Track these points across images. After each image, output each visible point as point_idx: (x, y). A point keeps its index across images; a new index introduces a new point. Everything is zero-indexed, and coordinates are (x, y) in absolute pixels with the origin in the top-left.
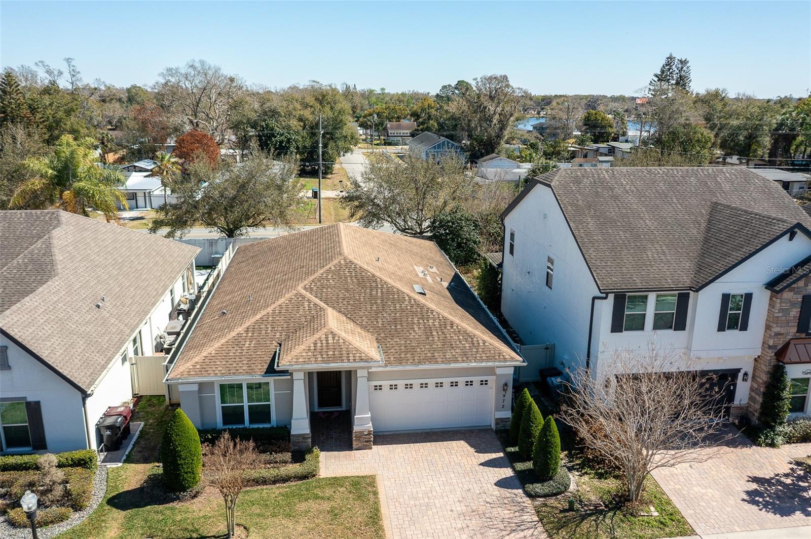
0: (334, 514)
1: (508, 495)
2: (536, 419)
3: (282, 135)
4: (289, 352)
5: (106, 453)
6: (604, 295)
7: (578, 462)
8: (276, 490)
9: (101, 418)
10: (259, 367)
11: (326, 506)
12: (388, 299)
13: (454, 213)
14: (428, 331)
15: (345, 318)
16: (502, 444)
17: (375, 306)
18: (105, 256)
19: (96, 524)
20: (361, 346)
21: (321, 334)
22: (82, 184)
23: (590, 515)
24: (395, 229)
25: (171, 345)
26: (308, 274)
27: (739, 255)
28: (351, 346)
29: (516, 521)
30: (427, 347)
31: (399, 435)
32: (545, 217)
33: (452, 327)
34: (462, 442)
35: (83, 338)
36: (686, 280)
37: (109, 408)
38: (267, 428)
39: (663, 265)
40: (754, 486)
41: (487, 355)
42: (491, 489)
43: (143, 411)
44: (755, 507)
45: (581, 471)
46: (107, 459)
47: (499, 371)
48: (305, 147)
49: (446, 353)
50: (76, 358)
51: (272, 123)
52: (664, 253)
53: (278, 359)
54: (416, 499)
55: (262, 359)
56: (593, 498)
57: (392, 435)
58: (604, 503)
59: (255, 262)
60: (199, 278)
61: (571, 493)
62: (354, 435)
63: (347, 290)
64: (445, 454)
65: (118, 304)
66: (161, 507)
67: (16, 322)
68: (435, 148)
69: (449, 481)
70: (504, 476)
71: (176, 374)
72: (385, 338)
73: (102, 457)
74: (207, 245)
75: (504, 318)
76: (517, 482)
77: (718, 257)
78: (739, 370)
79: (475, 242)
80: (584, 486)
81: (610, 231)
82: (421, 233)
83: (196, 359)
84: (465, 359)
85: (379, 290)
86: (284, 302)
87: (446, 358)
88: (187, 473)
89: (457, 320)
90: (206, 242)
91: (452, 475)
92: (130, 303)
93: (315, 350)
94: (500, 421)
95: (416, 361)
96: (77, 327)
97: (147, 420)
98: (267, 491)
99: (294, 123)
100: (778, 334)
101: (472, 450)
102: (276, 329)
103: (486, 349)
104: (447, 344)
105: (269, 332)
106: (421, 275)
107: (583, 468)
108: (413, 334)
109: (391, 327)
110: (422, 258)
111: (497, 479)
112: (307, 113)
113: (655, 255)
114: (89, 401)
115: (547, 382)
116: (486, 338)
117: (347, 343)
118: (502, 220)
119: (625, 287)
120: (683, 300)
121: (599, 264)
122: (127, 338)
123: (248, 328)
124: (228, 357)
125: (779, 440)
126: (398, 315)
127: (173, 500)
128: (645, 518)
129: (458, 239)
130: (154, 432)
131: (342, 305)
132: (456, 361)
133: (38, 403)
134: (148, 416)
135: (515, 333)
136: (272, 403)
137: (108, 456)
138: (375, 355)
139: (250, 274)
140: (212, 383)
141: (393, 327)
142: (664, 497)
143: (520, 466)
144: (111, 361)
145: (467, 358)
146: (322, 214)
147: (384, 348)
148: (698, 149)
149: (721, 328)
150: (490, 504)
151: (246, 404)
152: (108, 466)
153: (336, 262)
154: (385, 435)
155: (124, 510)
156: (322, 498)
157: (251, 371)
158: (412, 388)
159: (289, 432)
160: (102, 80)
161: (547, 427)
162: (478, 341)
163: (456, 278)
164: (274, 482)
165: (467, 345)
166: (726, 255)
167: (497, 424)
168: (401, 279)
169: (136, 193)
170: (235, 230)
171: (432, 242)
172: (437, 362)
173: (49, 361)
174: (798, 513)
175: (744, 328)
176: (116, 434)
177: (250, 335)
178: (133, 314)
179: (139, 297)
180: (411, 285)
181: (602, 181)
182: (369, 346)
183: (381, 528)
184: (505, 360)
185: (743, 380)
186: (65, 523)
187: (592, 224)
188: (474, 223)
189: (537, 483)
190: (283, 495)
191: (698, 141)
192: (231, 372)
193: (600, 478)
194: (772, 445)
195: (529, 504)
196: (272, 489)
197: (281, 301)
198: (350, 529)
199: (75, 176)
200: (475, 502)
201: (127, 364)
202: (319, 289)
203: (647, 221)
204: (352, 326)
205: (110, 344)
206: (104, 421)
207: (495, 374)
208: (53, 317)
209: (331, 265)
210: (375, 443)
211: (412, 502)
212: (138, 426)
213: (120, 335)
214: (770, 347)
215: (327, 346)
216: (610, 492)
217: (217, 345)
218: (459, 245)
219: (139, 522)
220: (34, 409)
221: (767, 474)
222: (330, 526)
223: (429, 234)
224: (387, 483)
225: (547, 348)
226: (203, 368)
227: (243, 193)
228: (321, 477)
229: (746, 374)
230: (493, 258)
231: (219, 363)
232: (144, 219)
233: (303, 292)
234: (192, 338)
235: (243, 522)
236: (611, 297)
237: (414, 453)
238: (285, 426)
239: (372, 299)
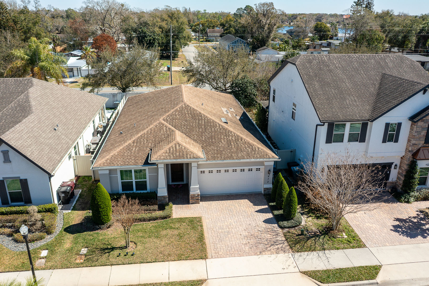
0: (180, 236)
1: (270, 227)
2: (285, 188)
3: (150, 36)
4: (156, 153)
5: (62, 205)
6: (322, 124)
7: (306, 210)
8: (150, 224)
9: (59, 188)
10: (141, 161)
11: (176, 232)
12: (208, 126)
13: (243, 79)
14: (229, 143)
15: (185, 136)
16: (267, 201)
17: (201, 129)
18: (58, 103)
19: (59, 241)
20: (194, 150)
21: (172, 144)
22: (43, 64)
23: (312, 237)
24: (212, 88)
25: (94, 149)
26: (165, 112)
27: (396, 102)
28: (188, 151)
29: (274, 240)
30: (228, 151)
31: (214, 196)
32: (292, 81)
33: (241, 140)
34: (246, 200)
35: (48, 146)
36: (367, 116)
37: (63, 182)
38: (145, 193)
39: (354, 107)
40: (397, 223)
41: (260, 155)
42: (261, 224)
43: (80, 184)
44: (397, 234)
45: (308, 215)
46: (63, 208)
47: (266, 164)
48: (163, 43)
49: (238, 154)
50: (45, 157)
51: (145, 29)
52: (355, 101)
53: (150, 157)
54: (222, 229)
55: (142, 157)
56: (314, 229)
57: (210, 196)
58: (319, 231)
59: (137, 106)
60: (108, 114)
61: (302, 226)
62: (190, 197)
63: (186, 121)
64: (237, 206)
65: (66, 128)
66: (92, 233)
67: (12, 138)
68: (233, 43)
69: (240, 220)
70: (268, 218)
71: (97, 165)
72: (206, 146)
73: (61, 207)
74: (111, 96)
75: (269, 136)
76: (274, 220)
77: (384, 103)
78: (392, 163)
79: (254, 95)
80: (309, 223)
81: (327, 89)
82: (226, 90)
83: (107, 157)
84: (248, 157)
85: (203, 121)
86: (153, 127)
87: (238, 157)
88: (104, 215)
89: (244, 137)
90: (111, 95)
91: (241, 217)
92: (71, 128)
93: (170, 152)
94: (266, 189)
95: (223, 158)
96: (44, 140)
97: (83, 189)
98: (146, 225)
99: (157, 29)
100: (414, 144)
101: (252, 204)
102: (149, 141)
103: (259, 152)
104: (239, 149)
105: (145, 143)
106: (225, 113)
107: (309, 213)
108: (221, 144)
109: (209, 140)
110: (226, 103)
111: (264, 219)
112: (164, 24)
113: (351, 102)
114: (52, 179)
115: (291, 170)
116: (259, 146)
117: (186, 149)
118: (269, 83)
119: (334, 119)
120: (365, 126)
121: (320, 107)
122: (71, 146)
123: (134, 141)
124: (124, 156)
125: (412, 199)
126: (213, 134)
127: (97, 229)
128: (340, 239)
129: (245, 93)
130: (87, 195)
131: (183, 129)
132: (244, 158)
133: (26, 180)
134: (83, 187)
135: (275, 144)
136: (148, 180)
137: (64, 207)
138: (201, 155)
139: (135, 112)
140: (116, 170)
141: (210, 140)
142: (350, 228)
143: (276, 212)
144: (63, 158)
145: (249, 157)
146: (172, 80)
147: (206, 152)
148: (376, 43)
149: (384, 141)
150: (261, 231)
151: (134, 180)
152: (64, 212)
153: (180, 106)
154: (206, 196)
155: (73, 234)
156: (174, 228)
157: (136, 163)
158: (220, 172)
159: (157, 195)
160: (52, 6)
161: (291, 192)
162: (255, 148)
163: (244, 114)
164: (149, 220)
165: (250, 150)
166: (389, 102)
167: (264, 191)
168: (214, 115)
169: (73, 69)
170: (126, 88)
171: (232, 95)
172: (233, 159)
173: (30, 158)
174: (419, 237)
175: (396, 141)
176: (67, 196)
177: (135, 144)
178: (74, 133)
179: (76, 124)
180: (220, 117)
181: (323, 62)
182: (198, 150)
183: (204, 243)
184: (269, 158)
185: (394, 168)
186: (43, 240)
187: (317, 85)
188: (254, 84)
189: (285, 221)
190: (154, 227)
191: (377, 39)
192: (126, 164)
193: (317, 219)
194: (408, 202)
195: (281, 232)
196: (148, 224)
197: (151, 126)
198: (188, 244)
199: (39, 59)
200: (253, 230)
201: (72, 160)
202: (171, 120)
203: (347, 84)
204: (189, 140)
205: (62, 149)
206: (61, 189)
207: (264, 165)
208: (31, 135)
209: (178, 107)
210: (201, 200)
211: (220, 231)
212: (78, 192)
213: (67, 145)
214: (409, 151)
215: (176, 150)
216: (322, 226)
217: (118, 149)
218: (246, 97)
219: (80, 240)
220: (24, 183)
221: (404, 216)
222: (178, 243)
223: (230, 91)
224: (207, 221)
225: (291, 152)
226: (111, 162)
227: (130, 68)
228: (173, 218)
229: (396, 165)
230: (264, 104)
231: (119, 159)
232: (78, 82)
233: (163, 122)
234: (105, 146)
235: (133, 240)
236: (326, 124)
237: (221, 205)
238: (155, 192)
239: (199, 125)
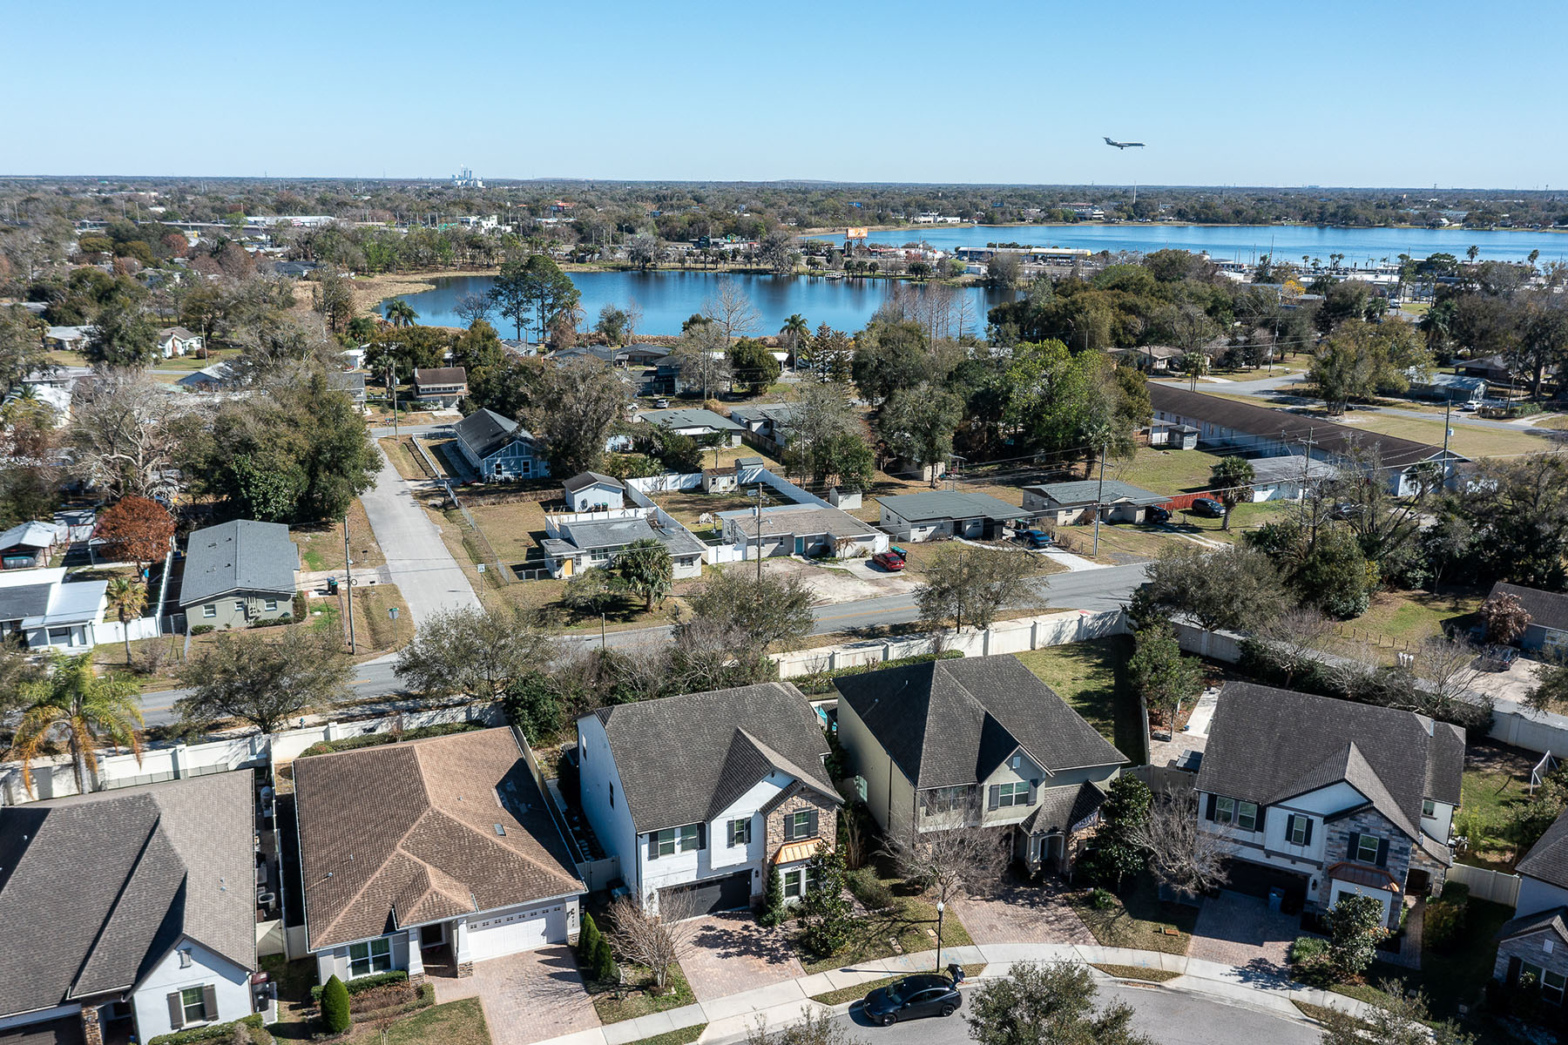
0: (453, 1029)
4: (403, 914)
6: (641, 835)
10: (379, 927)
11: (447, 1024)
12: (475, 847)
14: (510, 873)
15: (442, 874)
17: (464, 856)
20: (460, 901)
21: (426, 895)
28: (451, 902)
31: (494, 960)
36: (701, 813)
41: (559, 889)
53: (397, 921)
55: (380, 920)
57: (488, 961)
62: (458, 967)
63: (439, 844)
64: (530, 971)
65: (232, 880)
71: (317, 946)
72: (476, 886)
78: (750, 871)
80: (630, 980)
83: (328, 929)
84: (540, 895)
85: (466, 840)
86: (388, 865)
87: (525, 897)
88: (340, 1017)
89: (532, 860)
92: (237, 875)
93: (425, 910)
94: (571, 937)
95: (502, 902)
96: (222, 916)
97: (277, 979)
99: (281, 457)
100: (772, 843)
102: (387, 892)
103: (558, 883)
104: (526, 884)
105: (381, 895)
106: (500, 803)
108: (498, 879)
109: (479, 875)
112: (299, 438)
113: (682, 793)
115: (612, 894)
116: (556, 873)
117: (448, 899)
118: (575, 721)
119: (657, 829)
120: (702, 828)
121: (638, 809)
123: (364, 895)
124: (354, 923)
125: (777, 920)
126: (484, 862)
128: (666, 997)
131: (437, 860)
132: (534, 898)
133: (213, 986)
136: (392, 953)
137: (263, 1015)
138: (471, 907)
139: (334, 818)
140: (344, 947)
142: (683, 979)
147: (476, 896)
149: (731, 844)
151: (371, 957)
153: (425, 815)
154: (483, 962)
156: (441, 1019)
157: (375, 933)
158: (500, 922)
159: (408, 973)
162: (550, 877)
165: (542, 882)
168: (482, 819)
169: (70, 628)
170: (270, 721)
172: (518, 902)
173: (224, 953)
175: (748, 841)
177: (367, 900)
179: (239, 864)
180: (492, 826)
182: (463, 896)
183: (488, 1034)
184: (575, 890)
185: (755, 877)
189: (596, 983)
190: (412, 1022)
192: (358, 936)
195: (590, 1000)
197: (386, 863)
202: (415, 846)
203: (680, 758)
204: (448, 880)
208: (207, 914)
209: (421, 820)
210: (475, 970)
215: (433, 905)
217: (343, 914)
220: (207, 992)
224: (488, 1001)
225: (615, 863)
226: (337, 936)
228: (438, 1004)
229: (756, 872)
231: (348, 930)
233: (403, 852)
236: (646, 836)
238: (403, 969)
239: (461, 847)
